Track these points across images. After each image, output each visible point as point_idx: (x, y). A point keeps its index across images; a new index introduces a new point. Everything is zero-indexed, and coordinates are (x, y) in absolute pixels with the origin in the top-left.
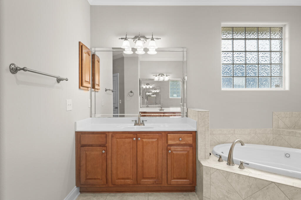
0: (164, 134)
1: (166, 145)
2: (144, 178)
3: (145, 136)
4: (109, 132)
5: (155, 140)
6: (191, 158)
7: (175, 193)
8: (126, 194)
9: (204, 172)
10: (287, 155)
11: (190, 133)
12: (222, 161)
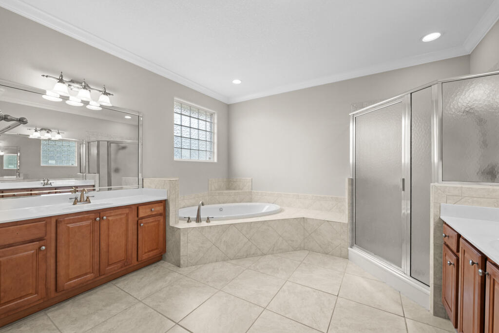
0: (133, 207)
1: (137, 219)
2: (109, 265)
3: (111, 213)
4: (51, 217)
5: (123, 216)
6: (161, 227)
7: (144, 269)
8: (77, 298)
9: (182, 234)
10: (221, 210)
11: (160, 202)
12: (191, 222)
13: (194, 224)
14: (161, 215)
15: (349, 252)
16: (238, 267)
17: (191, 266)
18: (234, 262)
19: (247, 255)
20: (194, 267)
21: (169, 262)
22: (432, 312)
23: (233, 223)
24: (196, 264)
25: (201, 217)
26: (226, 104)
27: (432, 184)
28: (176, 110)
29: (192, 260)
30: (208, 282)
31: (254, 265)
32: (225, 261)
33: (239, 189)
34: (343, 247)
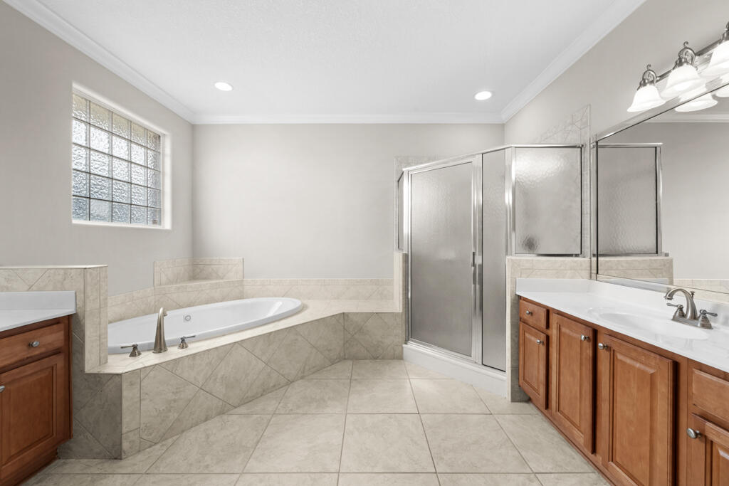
6: (59, 381)
9: (124, 386)
10: (187, 318)
11: (56, 322)
12: (139, 354)
13: (149, 359)
14: (57, 352)
15: (404, 349)
16: (255, 416)
17: (150, 447)
18: (243, 410)
19: (264, 391)
20: (158, 446)
21: (85, 456)
22: (509, 398)
23: (237, 340)
24: (163, 438)
25: (166, 339)
26: (190, 124)
27: (508, 257)
28: (75, 113)
29: (151, 434)
30: (207, 466)
31: (281, 405)
32: (224, 413)
33: (218, 277)
34: (397, 346)
